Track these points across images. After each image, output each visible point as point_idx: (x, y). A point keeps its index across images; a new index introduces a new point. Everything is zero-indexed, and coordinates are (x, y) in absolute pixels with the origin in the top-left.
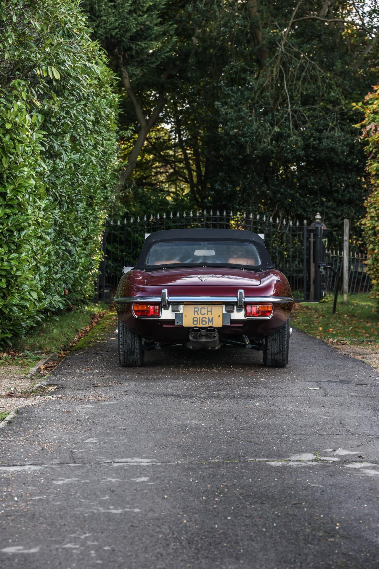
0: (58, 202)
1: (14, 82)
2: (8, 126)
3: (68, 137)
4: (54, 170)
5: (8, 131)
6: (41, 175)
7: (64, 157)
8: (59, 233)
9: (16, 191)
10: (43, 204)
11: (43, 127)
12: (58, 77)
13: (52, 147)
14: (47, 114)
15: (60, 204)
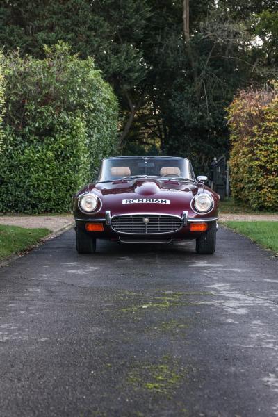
0: (92, 154)
1: (77, 111)
2: (75, 127)
3: (96, 129)
4: (90, 141)
5: (74, 129)
6: (86, 144)
7: (94, 136)
8: (92, 167)
9: (77, 151)
10: (86, 156)
11: (87, 126)
12: (93, 107)
13: (90, 132)
14: (88, 121)
15: (93, 156)
